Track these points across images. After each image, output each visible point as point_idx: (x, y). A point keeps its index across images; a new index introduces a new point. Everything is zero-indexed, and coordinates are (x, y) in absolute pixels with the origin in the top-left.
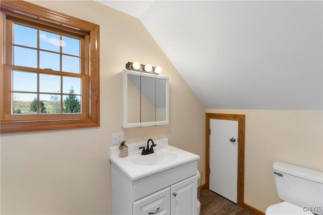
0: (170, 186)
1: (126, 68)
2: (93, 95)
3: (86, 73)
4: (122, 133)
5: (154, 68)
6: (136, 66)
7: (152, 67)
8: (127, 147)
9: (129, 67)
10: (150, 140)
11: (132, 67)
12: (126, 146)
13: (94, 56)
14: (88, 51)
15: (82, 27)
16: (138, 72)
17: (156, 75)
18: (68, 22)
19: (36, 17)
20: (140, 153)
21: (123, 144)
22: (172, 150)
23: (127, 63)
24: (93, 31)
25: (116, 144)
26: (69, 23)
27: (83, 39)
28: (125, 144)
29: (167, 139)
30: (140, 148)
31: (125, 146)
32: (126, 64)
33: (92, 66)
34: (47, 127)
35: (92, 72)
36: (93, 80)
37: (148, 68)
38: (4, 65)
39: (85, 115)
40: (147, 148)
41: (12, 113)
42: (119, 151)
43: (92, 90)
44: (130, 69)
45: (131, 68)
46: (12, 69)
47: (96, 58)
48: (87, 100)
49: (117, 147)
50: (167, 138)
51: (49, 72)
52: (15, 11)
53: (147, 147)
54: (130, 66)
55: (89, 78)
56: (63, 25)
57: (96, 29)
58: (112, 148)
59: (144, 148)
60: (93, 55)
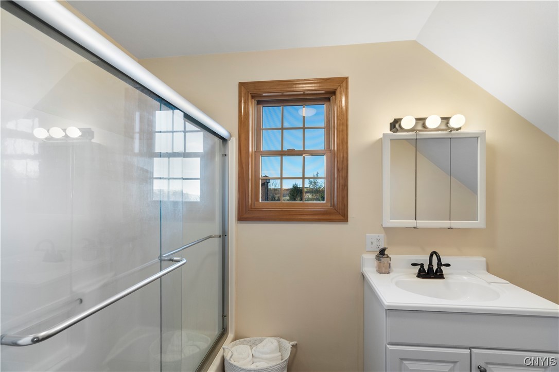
0: (470, 348)
1: (391, 130)
2: (339, 176)
3: (332, 148)
4: (382, 236)
5: (446, 120)
6: (408, 123)
7: (440, 119)
8: (388, 259)
9: (395, 126)
10: (435, 253)
11: (400, 126)
12: (388, 257)
13: (341, 123)
14: (334, 117)
15: (325, 87)
16: (411, 133)
17: (451, 131)
18: (319, 86)
19: (280, 94)
20: (415, 274)
21: (382, 252)
22: (490, 283)
23: (392, 121)
24: (339, 88)
25: (373, 252)
26: (320, 88)
27: (328, 103)
28: (386, 253)
29: (484, 259)
30: (414, 265)
31: (385, 256)
32: (391, 124)
33: (337, 136)
34: (288, 217)
35: (338, 145)
36: (338, 156)
37: (433, 122)
38: (255, 152)
39: (329, 204)
40: (429, 267)
41: (260, 201)
42: (376, 263)
43: (338, 170)
44: (397, 131)
45: (399, 129)
46: (261, 155)
47: (343, 124)
48: (333, 183)
49: (374, 256)
50: (484, 257)
51: (292, 153)
52: (264, 94)
53: (429, 265)
54: (397, 126)
55: (335, 154)
56: (306, 92)
57: (344, 84)
58: (365, 256)
59: (422, 265)
60: (339, 121)
